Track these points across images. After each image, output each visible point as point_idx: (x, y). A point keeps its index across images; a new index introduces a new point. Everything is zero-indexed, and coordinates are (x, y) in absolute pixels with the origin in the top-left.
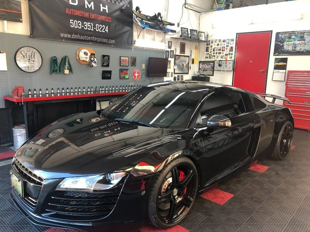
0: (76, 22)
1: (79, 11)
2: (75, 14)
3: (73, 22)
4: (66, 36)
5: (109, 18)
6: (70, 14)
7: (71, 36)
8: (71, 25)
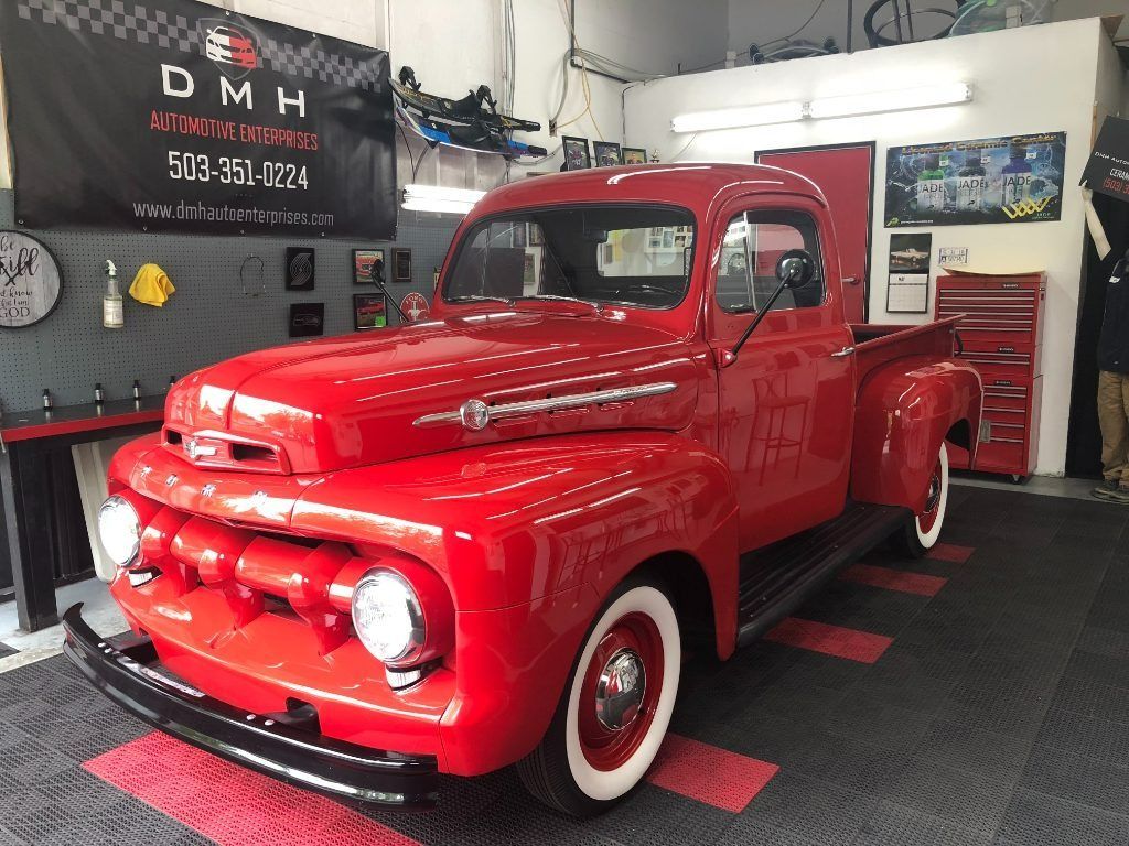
0: (189, 159)
1: (197, 120)
2: (184, 129)
3: (180, 158)
4: (153, 212)
5: (309, 138)
6: (167, 129)
7: (173, 212)
8: (171, 172)
